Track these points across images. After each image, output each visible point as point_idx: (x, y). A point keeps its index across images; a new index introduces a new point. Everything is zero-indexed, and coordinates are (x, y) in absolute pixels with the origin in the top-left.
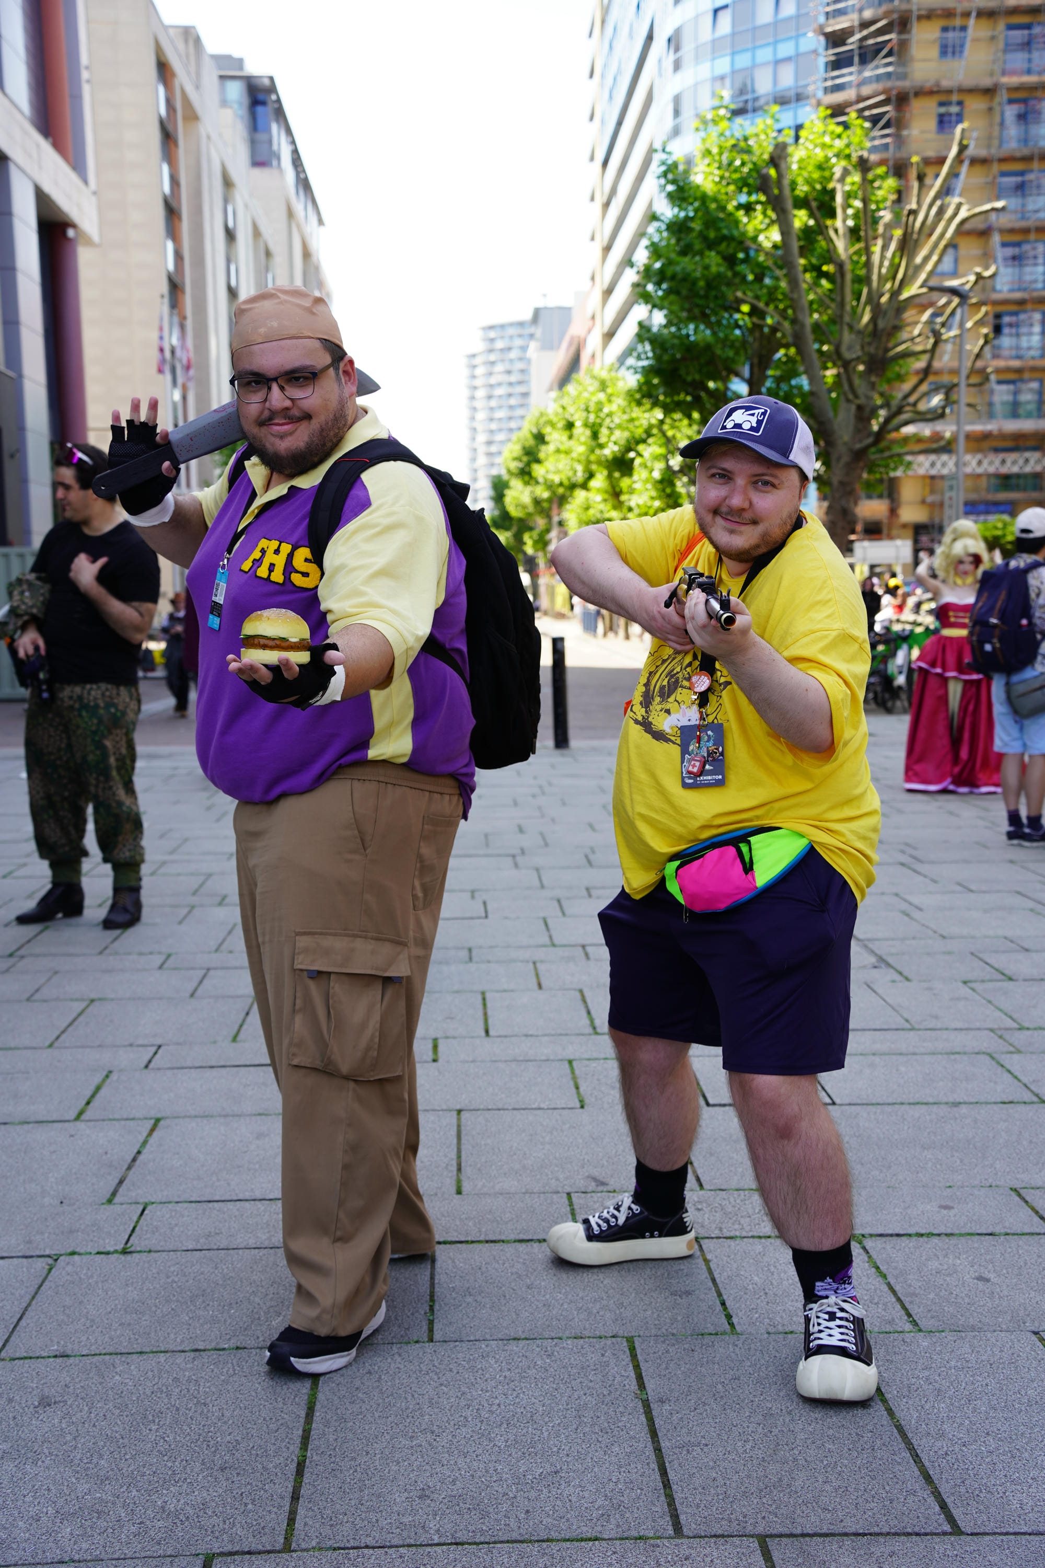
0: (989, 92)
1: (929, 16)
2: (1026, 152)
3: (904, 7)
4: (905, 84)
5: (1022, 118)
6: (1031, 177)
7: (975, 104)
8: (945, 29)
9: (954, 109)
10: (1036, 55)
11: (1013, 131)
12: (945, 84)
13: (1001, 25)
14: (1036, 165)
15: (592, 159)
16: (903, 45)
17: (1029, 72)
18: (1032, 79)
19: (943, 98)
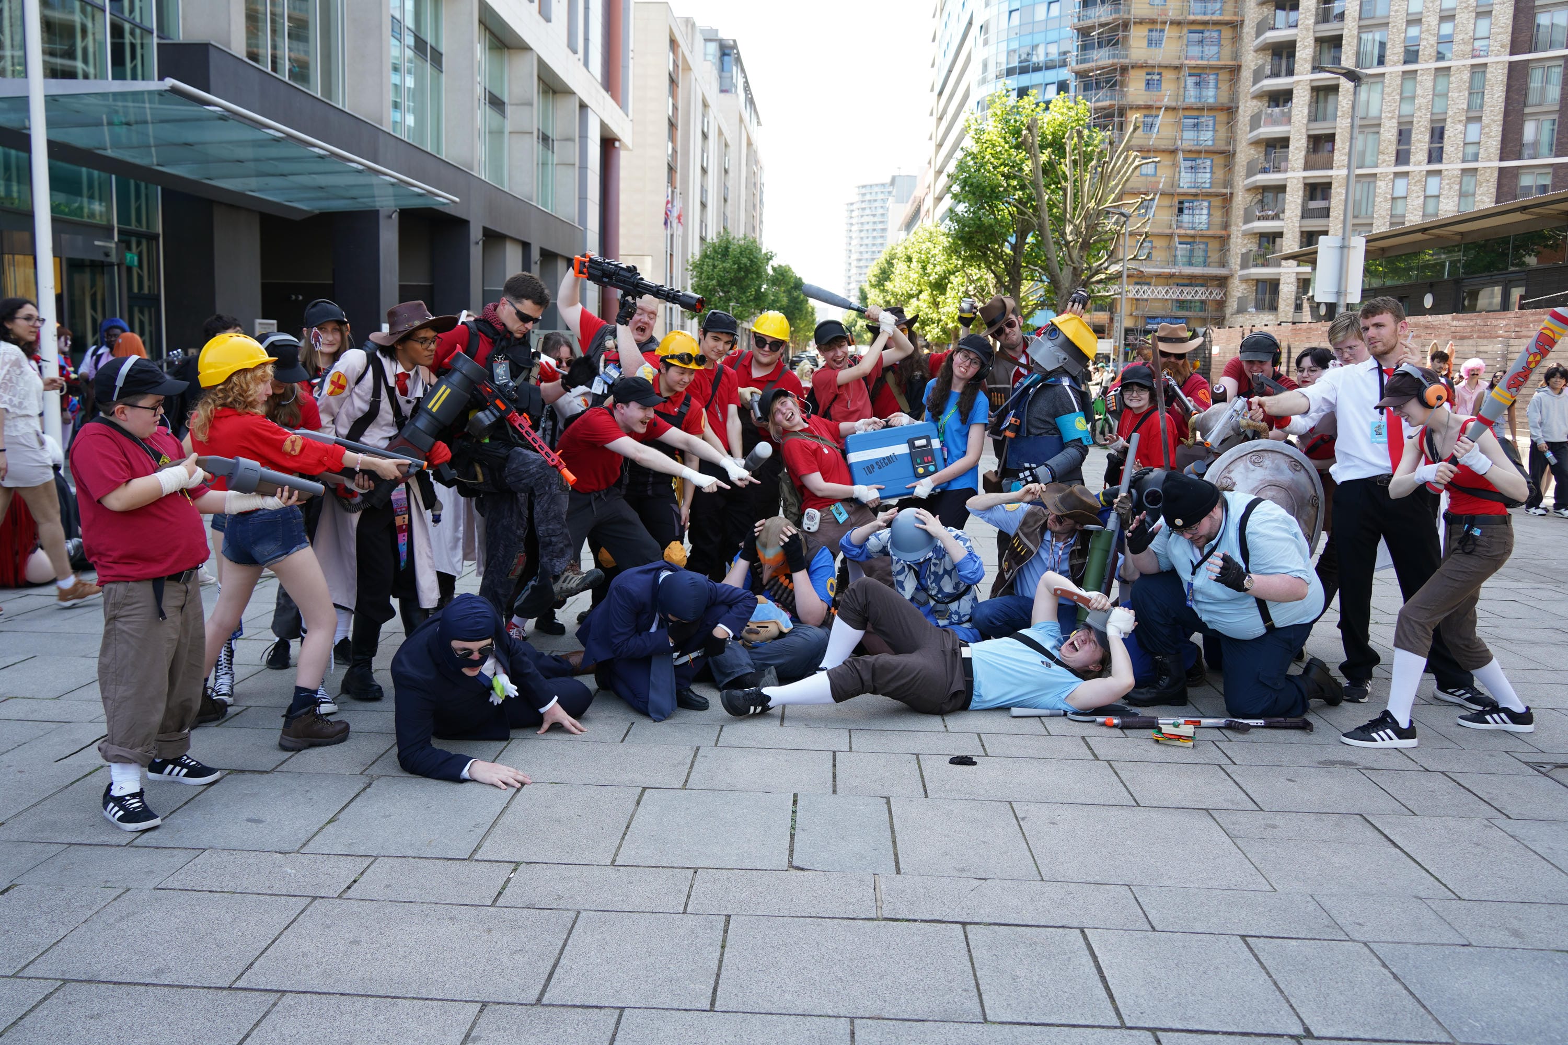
0: (1177, 68)
1: (1141, 22)
2: (1200, 105)
3: (1126, 16)
4: (1127, 61)
5: (1197, 84)
6: (1203, 120)
7: (1168, 75)
8: (1151, 30)
9: (1156, 77)
10: (1206, 48)
11: (1192, 92)
12: (1150, 62)
13: (1185, 30)
14: (1205, 113)
15: (932, 90)
16: (1126, 38)
17: (1202, 58)
18: (1205, 63)
19: (1150, 70)
